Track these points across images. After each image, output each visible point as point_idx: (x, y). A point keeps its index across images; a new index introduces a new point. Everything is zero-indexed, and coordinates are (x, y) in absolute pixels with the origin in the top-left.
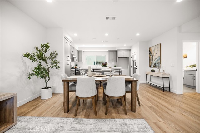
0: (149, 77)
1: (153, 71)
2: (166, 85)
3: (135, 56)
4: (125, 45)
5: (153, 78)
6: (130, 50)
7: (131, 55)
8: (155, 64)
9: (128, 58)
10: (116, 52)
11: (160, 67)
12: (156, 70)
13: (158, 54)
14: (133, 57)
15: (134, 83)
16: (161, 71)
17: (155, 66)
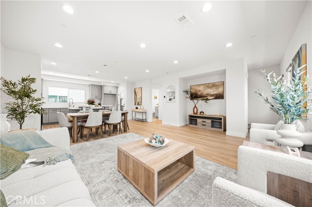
0: (134, 113)
1: (137, 108)
2: (144, 118)
3: (122, 94)
4: (113, 82)
5: (137, 114)
6: (117, 87)
7: (119, 93)
8: (138, 103)
9: (115, 95)
10: (101, 87)
11: (141, 104)
12: (139, 107)
13: (140, 95)
14: (121, 95)
15: (126, 115)
16: (142, 108)
17: (138, 104)
